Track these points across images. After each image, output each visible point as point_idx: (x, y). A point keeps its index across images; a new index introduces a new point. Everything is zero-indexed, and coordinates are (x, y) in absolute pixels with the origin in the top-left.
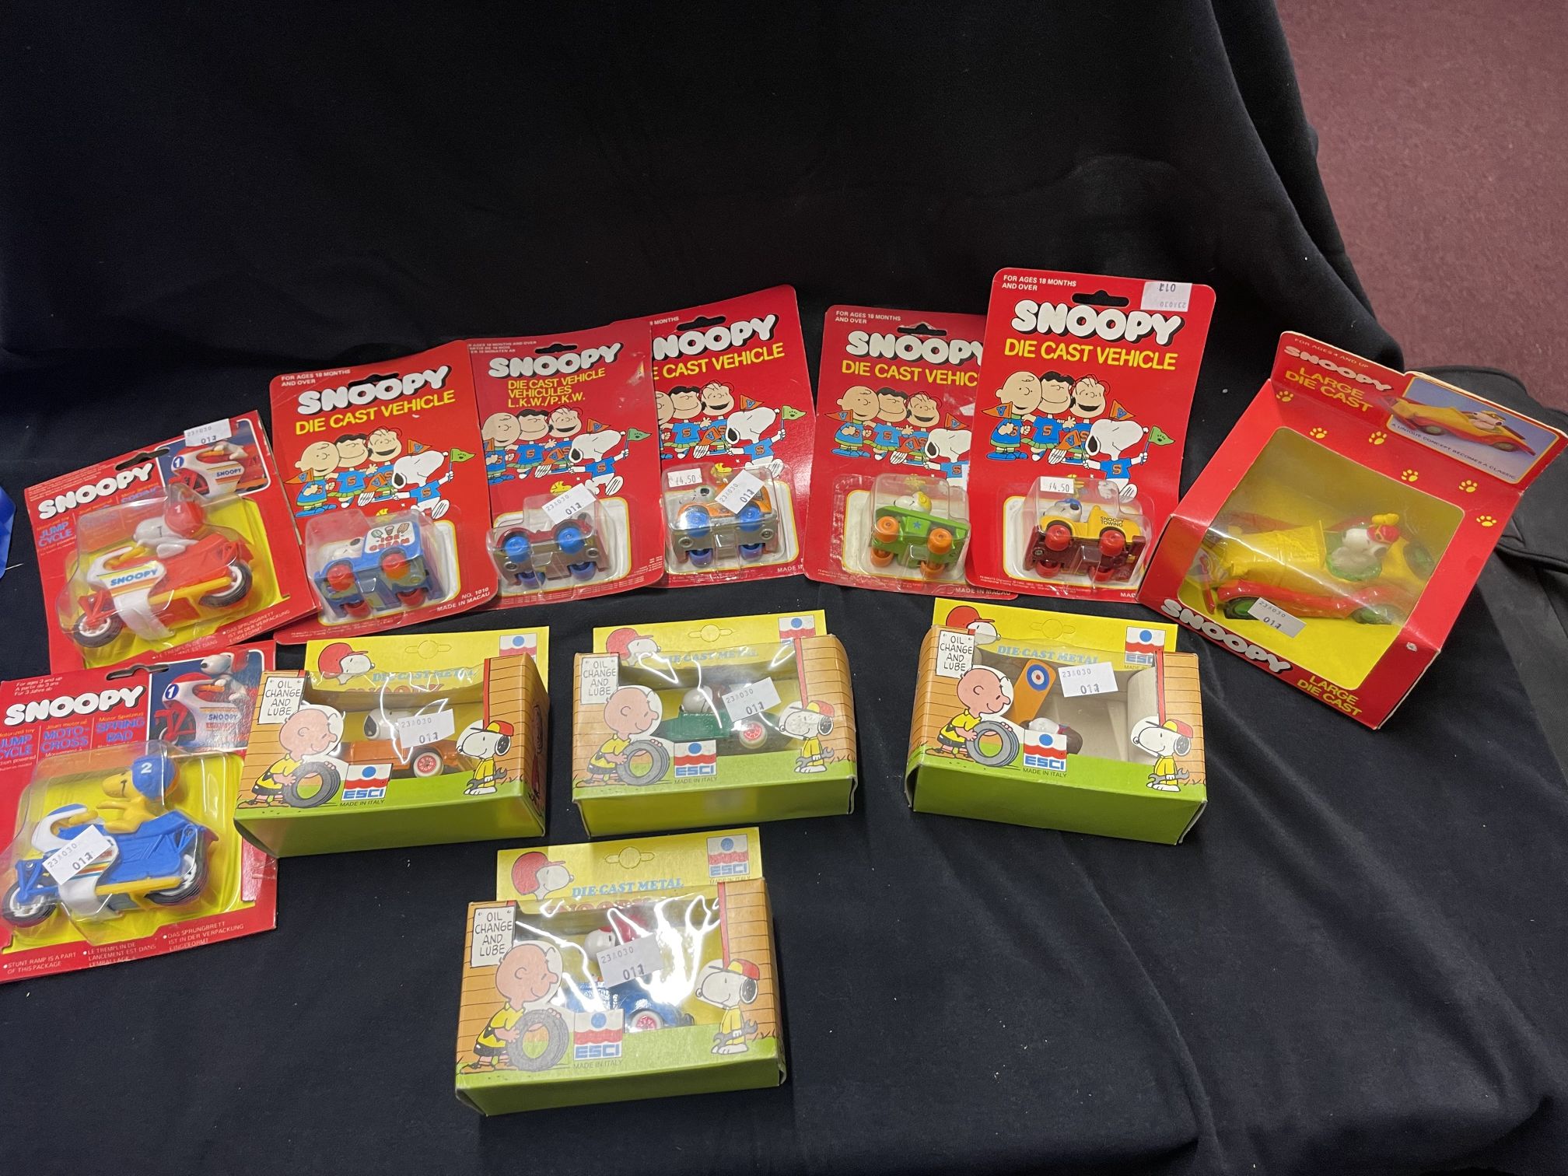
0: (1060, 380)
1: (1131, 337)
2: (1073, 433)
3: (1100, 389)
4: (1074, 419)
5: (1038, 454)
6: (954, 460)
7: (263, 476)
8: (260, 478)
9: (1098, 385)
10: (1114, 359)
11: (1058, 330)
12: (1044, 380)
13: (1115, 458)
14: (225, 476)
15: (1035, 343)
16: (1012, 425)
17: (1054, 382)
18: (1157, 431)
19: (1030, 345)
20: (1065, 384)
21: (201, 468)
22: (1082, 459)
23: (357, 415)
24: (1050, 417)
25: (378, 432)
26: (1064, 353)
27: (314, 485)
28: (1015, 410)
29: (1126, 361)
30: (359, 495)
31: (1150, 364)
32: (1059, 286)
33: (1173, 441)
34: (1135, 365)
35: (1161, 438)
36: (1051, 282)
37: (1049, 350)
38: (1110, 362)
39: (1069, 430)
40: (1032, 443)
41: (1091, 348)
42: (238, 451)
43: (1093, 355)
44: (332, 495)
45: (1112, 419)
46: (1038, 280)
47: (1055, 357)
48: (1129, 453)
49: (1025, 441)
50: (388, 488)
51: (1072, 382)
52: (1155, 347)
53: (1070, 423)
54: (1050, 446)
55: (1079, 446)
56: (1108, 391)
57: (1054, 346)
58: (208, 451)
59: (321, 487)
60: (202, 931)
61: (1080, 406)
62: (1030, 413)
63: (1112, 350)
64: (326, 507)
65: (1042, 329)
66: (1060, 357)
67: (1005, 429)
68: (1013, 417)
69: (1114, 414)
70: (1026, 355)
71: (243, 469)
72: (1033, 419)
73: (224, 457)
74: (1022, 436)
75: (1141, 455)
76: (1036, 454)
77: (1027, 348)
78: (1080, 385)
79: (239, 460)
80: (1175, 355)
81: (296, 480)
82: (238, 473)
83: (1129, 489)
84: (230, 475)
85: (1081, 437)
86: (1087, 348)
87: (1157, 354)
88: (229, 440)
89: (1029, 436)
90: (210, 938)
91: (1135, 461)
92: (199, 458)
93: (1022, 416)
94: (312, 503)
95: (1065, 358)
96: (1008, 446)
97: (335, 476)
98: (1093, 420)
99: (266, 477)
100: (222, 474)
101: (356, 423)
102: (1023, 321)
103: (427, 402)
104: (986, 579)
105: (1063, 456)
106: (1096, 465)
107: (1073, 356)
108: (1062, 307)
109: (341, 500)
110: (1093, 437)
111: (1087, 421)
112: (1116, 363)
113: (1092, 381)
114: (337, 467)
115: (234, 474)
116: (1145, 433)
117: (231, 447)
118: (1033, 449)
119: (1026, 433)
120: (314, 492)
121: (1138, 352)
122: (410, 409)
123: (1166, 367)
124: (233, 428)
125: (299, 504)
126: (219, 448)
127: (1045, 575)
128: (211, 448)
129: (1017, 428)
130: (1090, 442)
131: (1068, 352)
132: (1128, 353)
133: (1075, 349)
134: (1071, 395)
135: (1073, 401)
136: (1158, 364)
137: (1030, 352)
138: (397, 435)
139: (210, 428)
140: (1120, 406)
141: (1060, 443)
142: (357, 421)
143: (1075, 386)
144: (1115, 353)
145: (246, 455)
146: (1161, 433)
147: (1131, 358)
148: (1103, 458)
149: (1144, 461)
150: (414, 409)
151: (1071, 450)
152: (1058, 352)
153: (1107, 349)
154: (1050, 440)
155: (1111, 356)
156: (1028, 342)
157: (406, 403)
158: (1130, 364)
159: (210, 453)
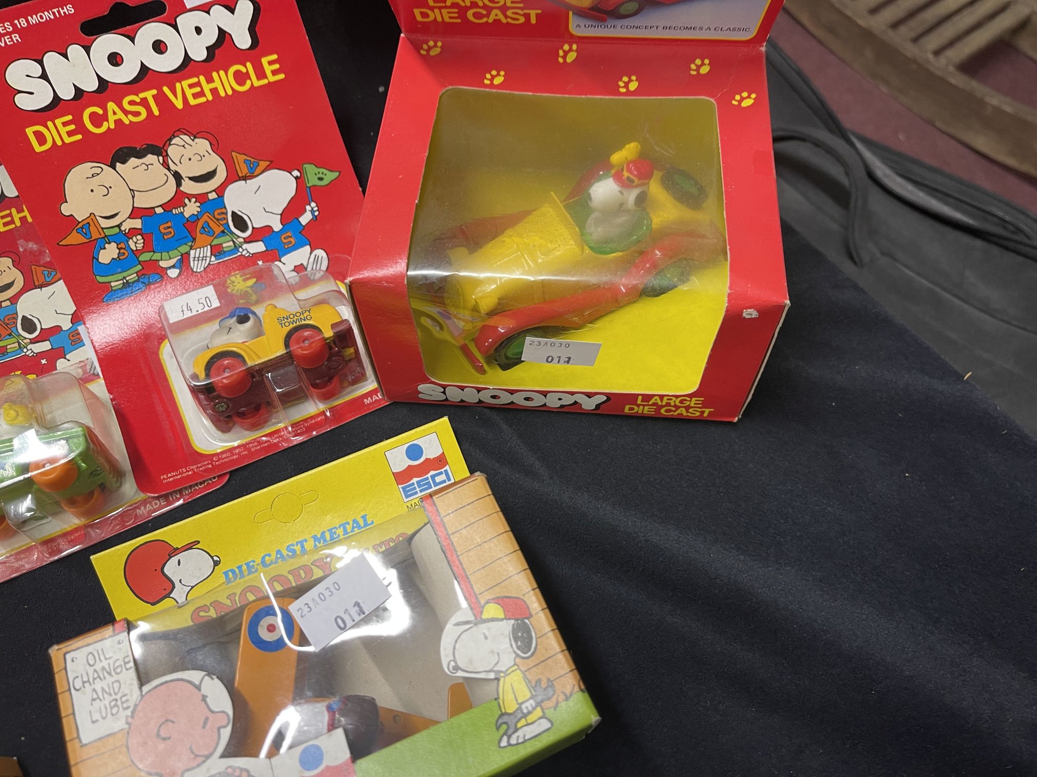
0: (140, 155)
1: (199, 55)
2: (205, 218)
3: (203, 145)
4: (194, 200)
5: (173, 267)
6: (66, 325)
9: (196, 140)
10: (195, 96)
11: (91, 85)
12: (118, 164)
13: (277, 226)
15: (70, 117)
16: (114, 245)
17: (133, 161)
18: (310, 169)
19: (65, 124)
20: (151, 158)
22: (236, 247)
24: (159, 210)
26: (120, 115)
28: (104, 223)
29: (214, 91)
31: (248, 83)
32: (49, 21)
33: (338, 174)
34: (230, 92)
35: (321, 175)
36: (33, 20)
37: (97, 120)
38: (193, 102)
39: (196, 218)
40: (157, 256)
41: (154, 92)
43: (161, 99)
45: (245, 178)
46: (14, 25)
47: (112, 126)
48: (290, 213)
49: (145, 257)
51: (160, 151)
52: (241, 56)
53: (191, 209)
54: (184, 249)
55: (223, 232)
56: (215, 143)
57: (100, 112)
61: (191, 178)
62: (129, 218)
63: (185, 83)
65: (67, 94)
66: (118, 122)
67: (108, 254)
68: (108, 232)
69: (243, 170)
70: (68, 140)
72: (137, 223)
74: (136, 253)
75: (308, 208)
76: (170, 268)
77: (63, 130)
78: (172, 151)
80: (275, 57)
83: (316, 258)
85: (218, 220)
86: (149, 95)
87: (249, 65)
89: (147, 247)
91: (305, 219)
93: (119, 226)
95: (127, 122)
96: (125, 274)
98: (220, 191)
102: (32, 93)
104: (169, 477)
105: (209, 254)
106: (258, 247)
107: (137, 114)
108: (75, 50)
110: (233, 213)
111: (213, 196)
112: (202, 100)
113: (185, 138)
116: (296, 178)
118: (163, 264)
119: (140, 246)
121: (222, 73)
123: (272, 78)
127: (255, 426)
129: (122, 245)
130: (233, 221)
131: (126, 113)
132: (210, 80)
133: (132, 103)
134: (169, 169)
135: (178, 177)
136: (259, 78)
137: (70, 134)
140: (244, 157)
141: (194, 239)
143: (167, 155)
144: (191, 86)
146: (317, 170)
147: (217, 84)
148: (261, 233)
149: (316, 213)
151: (216, 242)
152: (112, 118)
153: (178, 85)
154: (180, 241)
155: (189, 93)
156: (58, 122)
158: (222, 94)
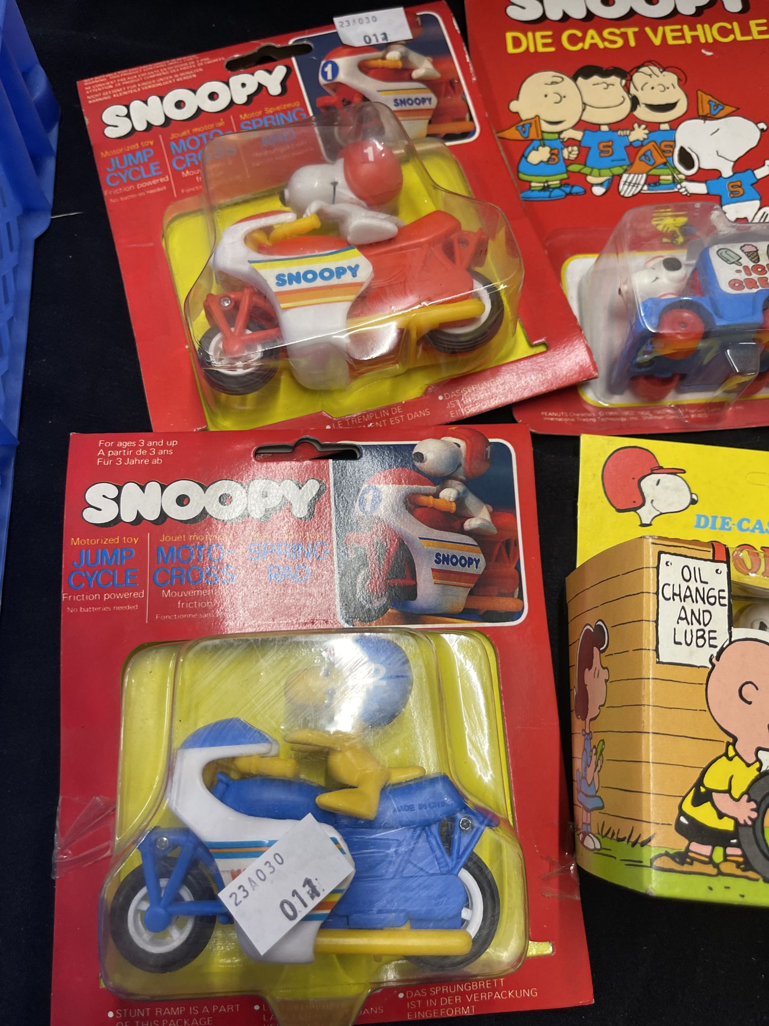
7: (467, 116)
8: (463, 119)
14: (408, 107)
21: (368, 85)
23: (605, 33)
25: (645, 69)
27: (544, 146)
30: (620, 176)
42: (424, 67)
44: (574, 168)
50: (668, 171)
58: (376, 59)
59: (556, 151)
60: (465, 992)
64: (568, 190)
71: (434, 100)
73: (402, 73)
79: (425, 81)
81: (512, 134)
82: (427, 105)
84: (415, 106)
88: (407, 44)
90: (479, 1004)
92: (364, 68)
94: (544, 179)
97: (578, 135)
99: (471, 119)
100: (403, 102)
101: (605, 48)
103: (723, 32)
109: (590, 179)
114: (580, 120)
115: (422, 106)
117: (414, 57)
120: (545, 159)
122: (695, 38)
124: (412, 24)
125: (522, 176)
126: (394, 55)
128: (379, 54)
138: (679, 80)
139: (375, 19)
142: (607, 44)
145: (437, 75)
150: (703, 40)
157: (686, 28)
159: (380, 63)
